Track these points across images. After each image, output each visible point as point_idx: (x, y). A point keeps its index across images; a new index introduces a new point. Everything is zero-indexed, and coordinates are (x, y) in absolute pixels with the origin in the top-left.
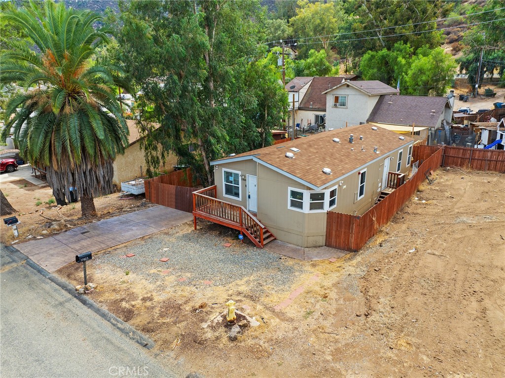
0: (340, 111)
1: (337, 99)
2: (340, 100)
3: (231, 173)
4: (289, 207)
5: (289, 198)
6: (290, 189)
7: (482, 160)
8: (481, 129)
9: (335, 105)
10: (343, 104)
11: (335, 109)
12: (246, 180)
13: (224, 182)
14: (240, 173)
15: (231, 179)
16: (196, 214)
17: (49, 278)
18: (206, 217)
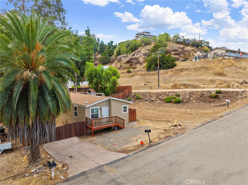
3: (94, 109)
6: (123, 106)
12: (101, 110)
13: (91, 114)
14: (99, 107)
15: (95, 111)
16: (94, 128)
17: (133, 154)
18: (100, 128)
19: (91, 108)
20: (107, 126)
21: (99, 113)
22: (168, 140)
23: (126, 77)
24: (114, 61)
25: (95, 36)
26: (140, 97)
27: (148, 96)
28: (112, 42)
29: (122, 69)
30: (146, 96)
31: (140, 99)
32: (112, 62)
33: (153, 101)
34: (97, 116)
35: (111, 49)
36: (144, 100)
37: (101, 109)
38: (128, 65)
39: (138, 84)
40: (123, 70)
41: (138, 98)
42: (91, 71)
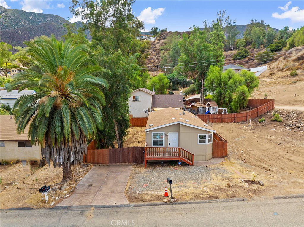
0: (137, 103)
1: (134, 97)
2: (136, 98)
3: (157, 134)
4: (199, 143)
5: (199, 139)
6: (199, 135)
7: (213, 119)
8: (198, 107)
9: (134, 100)
10: (138, 100)
11: (134, 102)
12: (168, 136)
13: (153, 140)
14: (164, 133)
15: (158, 137)
16: (147, 158)
17: (135, 206)
18: (155, 159)
19: (153, 133)
20: (166, 158)
21: (164, 140)
22: (205, 202)
23: (284, 83)
24: (277, 59)
25: (264, 22)
26: (281, 119)
27: (296, 118)
28: (286, 28)
29: (285, 71)
30: (292, 118)
31: (279, 121)
32: (275, 59)
33: (299, 127)
34: (161, 143)
35: (284, 39)
36: (284, 125)
37: (166, 135)
38: (298, 64)
39: (296, 95)
40: (287, 72)
41: (276, 120)
42: (213, 78)
